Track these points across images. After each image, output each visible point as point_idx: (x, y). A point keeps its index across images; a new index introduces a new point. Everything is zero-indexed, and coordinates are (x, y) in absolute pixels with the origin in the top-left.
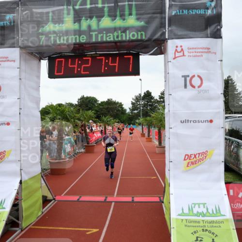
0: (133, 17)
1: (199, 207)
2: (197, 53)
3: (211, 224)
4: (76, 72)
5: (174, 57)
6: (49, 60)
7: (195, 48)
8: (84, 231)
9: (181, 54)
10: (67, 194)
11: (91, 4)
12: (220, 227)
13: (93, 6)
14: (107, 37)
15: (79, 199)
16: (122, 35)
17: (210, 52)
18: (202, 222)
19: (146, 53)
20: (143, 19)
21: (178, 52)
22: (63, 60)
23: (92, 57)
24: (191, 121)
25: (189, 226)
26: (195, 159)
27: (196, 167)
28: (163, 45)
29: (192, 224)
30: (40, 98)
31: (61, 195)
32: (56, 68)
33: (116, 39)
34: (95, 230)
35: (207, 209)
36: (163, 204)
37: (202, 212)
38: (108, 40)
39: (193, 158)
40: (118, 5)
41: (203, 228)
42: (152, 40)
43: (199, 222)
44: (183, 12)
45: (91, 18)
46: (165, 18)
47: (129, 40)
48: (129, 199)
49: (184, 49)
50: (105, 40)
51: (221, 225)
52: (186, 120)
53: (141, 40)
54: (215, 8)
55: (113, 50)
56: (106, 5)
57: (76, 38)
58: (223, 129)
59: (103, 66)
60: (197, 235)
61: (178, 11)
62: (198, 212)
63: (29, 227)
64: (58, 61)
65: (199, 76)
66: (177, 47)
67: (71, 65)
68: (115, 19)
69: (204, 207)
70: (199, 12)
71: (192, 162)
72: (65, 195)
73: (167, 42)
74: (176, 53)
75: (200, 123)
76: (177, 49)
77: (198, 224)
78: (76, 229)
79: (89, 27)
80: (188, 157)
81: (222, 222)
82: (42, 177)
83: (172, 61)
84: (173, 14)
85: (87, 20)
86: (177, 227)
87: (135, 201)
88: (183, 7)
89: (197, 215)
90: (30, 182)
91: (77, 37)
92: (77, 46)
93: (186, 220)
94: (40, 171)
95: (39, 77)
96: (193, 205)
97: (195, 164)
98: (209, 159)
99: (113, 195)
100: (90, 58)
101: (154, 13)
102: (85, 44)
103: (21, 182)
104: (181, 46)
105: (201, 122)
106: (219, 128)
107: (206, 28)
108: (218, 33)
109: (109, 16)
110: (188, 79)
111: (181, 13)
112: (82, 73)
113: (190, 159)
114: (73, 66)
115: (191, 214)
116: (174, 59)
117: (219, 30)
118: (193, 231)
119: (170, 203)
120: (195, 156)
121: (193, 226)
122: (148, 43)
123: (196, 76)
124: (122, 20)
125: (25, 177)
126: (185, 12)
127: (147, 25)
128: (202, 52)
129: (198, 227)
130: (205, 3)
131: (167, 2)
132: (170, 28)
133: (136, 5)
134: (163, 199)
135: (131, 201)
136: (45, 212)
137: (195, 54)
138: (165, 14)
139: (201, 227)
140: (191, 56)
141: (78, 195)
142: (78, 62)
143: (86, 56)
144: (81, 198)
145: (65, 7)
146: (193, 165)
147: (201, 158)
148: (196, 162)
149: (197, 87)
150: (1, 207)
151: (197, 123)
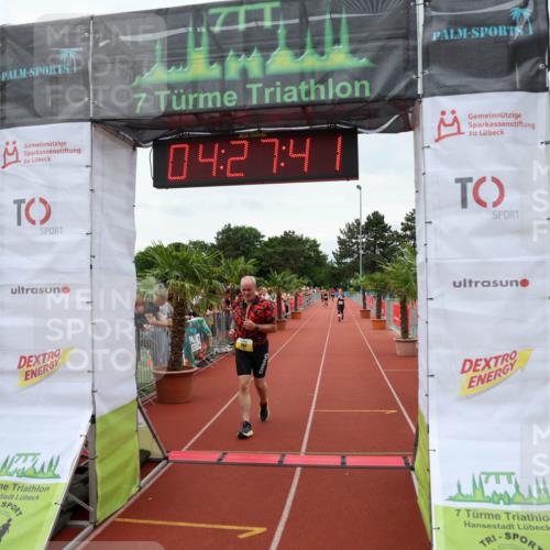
0: (344, 47)
1: (498, 482)
2: (490, 127)
3: (528, 522)
4: (214, 174)
5: (436, 136)
6: (154, 147)
7: (487, 116)
8: (233, 530)
9: (454, 129)
10: (195, 447)
11: (248, 20)
12: (547, 528)
13: (253, 24)
14: (283, 93)
15: (220, 460)
16: (317, 90)
17: (520, 123)
18: (504, 517)
19: (371, 128)
20: (366, 51)
21: (446, 125)
22: (187, 146)
23: (252, 139)
24: (476, 283)
25: (474, 526)
26: (487, 370)
27: (488, 389)
28: (411, 109)
29: (482, 521)
30: (134, 232)
31: (179, 448)
32: (171, 165)
33: (305, 99)
34: (258, 530)
35: (517, 487)
36: (412, 472)
37: (506, 493)
38: (287, 100)
40: (308, 22)
41: (506, 531)
42: (387, 99)
43: (497, 516)
44: (456, 33)
45: (248, 51)
46: (416, 48)
47: (333, 100)
48: (334, 460)
49: (459, 118)
50: (278, 100)
53: (361, 100)
54: (531, 21)
55: (298, 122)
56: (282, 23)
57: (214, 98)
59: (275, 160)
60: (493, 545)
61: (445, 31)
62: (495, 493)
63: (111, 519)
64: (175, 149)
65: (495, 180)
66: (443, 113)
67: (203, 157)
68: (302, 54)
69: (510, 482)
70: (493, 32)
71: (480, 377)
72: (193, 447)
73: (420, 102)
74: (442, 127)
75: (500, 287)
76: (444, 117)
77: (495, 522)
78: (216, 526)
79: (244, 72)
80: (470, 365)
82: (139, 408)
83: (437, 145)
84: (434, 38)
85: (239, 56)
86: (445, 527)
87: (348, 464)
88: (456, 23)
89: (492, 500)
90: (114, 420)
91: (218, 94)
92: (217, 115)
93: (468, 511)
94: (136, 395)
95: (132, 185)
96: (483, 477)
97: (488, 381)
98: (519, 371)
99: (300, 450)
100: (246, 143)
101: (390, 38)
102: (235, 110)
103: (93, 420)
104: (453, 112)
105: (502, 284)
106: (544, 299)
107: (511, 69)
108: (540, 79)
109: (289, 46)
110: (470, 186)
111: (452, 37)
112: (229, 175)
113: (475, 370)
114: (209, 160)
115: (479, 497)
116: (437, 141)
117: (542, 73)
118: (483, 538)
119: (428, 470)
120: (488, 364)
121: (484, 526)
122: (375, 106)
123: (489, 179)
124: (316, 56)
125: (103, 409)
126: (463, 33)
127: (373, 65)
128: (504, 124)
129: (494, 527)
130: (508, 12)
131: (420, 11)
132: (427, 72)
133: (349, 21)
134: (414, 460)
135: (339, 464)
136: (147, 487)
137: (486, 129)
138: (416, 39)
139: (504, 527)
140: (475, 134)
141: (219, 449)
142: (219, 151)
143: (237, 137)
144: (227, 457)
145: (190, 29)
146: (483, 383)
147: (502, 367)
148: (489, 376)
149: (490, 205)
150: (50, 474)
151: (491, 288)
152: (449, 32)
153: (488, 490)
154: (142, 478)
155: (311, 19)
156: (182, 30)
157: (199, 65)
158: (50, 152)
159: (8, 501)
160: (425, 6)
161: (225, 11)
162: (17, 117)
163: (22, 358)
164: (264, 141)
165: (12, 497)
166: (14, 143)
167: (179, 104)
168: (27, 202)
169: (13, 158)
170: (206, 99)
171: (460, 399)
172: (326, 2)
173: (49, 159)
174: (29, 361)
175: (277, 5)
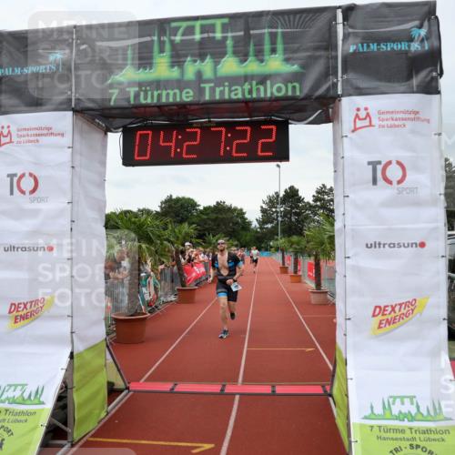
0: (279, 56)
1: (403, 403)
2: (395, 121)
3: (427, 436)
4: (172, 155)
5: (353, 128)
6: (123, 132)
7: (392, 112)
8: (188, 447)
9: (366, 122)
10: (151, 379)
11: (202, 32)
12: (443, 440)
15: (173, 389)
17: (418, 118)
18: (408, 431)
19: (300, 120)
20: (294, 60)
21: (360, 119)
22: (150, 132)
23: (204, 128)
24: (384, 245)
25: (384, 439)
26: (393, 315)
27: (394, 329)
28: (331, 106)
29: (391, 435)
30: (105, 202)
32: (137, 148)
33: (248, 96)
34: (207, 446)
35: (418, 407)
36: (330, 399)
37: (409, 412)
38: (234, 97)
39: (390, 314)
40: (249, 34)
41: (411, 442)
42: (313, 97)
43: (403, 431)
44: (368, 46)
45: (202, 57)
46: (336, 57)
47: (271, 98)
48: (266, 389)
49: (371, 114)
50: (227, 97)
51: (444, 436)
52: (375, 243)
53: (293, 98)
54: (427, 39)
55: (241, 115)
56: (230, 35)
57: (175, 94)
58: (444, 259)
59: (223, 145)
61: (360, 45)
62: (400, 412)
63: (85, 439)
64: (141, 134)
65: (399, 163)
66: (358, 110)
67: (163, 142)
68: (246, 60)
69: (412, 404)
70: (397, 47)
71: (387, 320)
72: (150, 379)
73: (340, 101)
74: (357, 121)
75: (403, 248)
76: (359, 113)
77: (401, 435)
78: (173, 444)
79: (199, 74)
80: (379, 310)
81: (447, 431)
82: (108, 346)
83: (350, 135)
84: (351, 50)
85: (195, 61)
86: (362, 440)
87: (277, 392)
88: (369, 39)
89: (398, 418)
90: (88, 356)
91: (177, 91)
93: (380, 427)
94: (105, 337)
96: (391, 400)
97: (394, 323)
98: (418, 316)
99: (237, 381)
100: (199, 130)
101: (317, 48)
102: (190, 104)
103: (72, 356)
104: (366, 109)
105: (404, 246)
106: (438, 257)
107: (409, 77)
108: (434, 84)
109: (235, 53)
110: (379, 168)
111: (365, 50)
112: (184, 156)
113: (383, 315)
114: (168, 144)
115: (388, 415)
116: (353, 131)
117: (435, 80)
118: (392, 448)
119: (347, 396)
120: (393, 309)
121: (393, 439)
122: (304, 103)
123: (394, 162)
124: (257, 63)
125: (79, 347)
126: (374, 47)
128: (405, 119)
129: (401, 439)
130: (409, 31)
131: (340, 29)
132: (345, 77)
133: (284, 34)
134: (331, 388)
135: (270, 392)
136: (114, 411)
137: (392, 122)
138: (337, 50)
139: (408, 440)
140: (383, 126)
141: (171, 381)
142: (177, 137)
143: (191, 126)
144: (177, 387)
145: (155, 38)
146: (389, 324)
147: (405, 312)
148: (395, 319)
149: (395, 183)
150: (36, 401)
151: (396, 249)
152: (363, 46)
154: (109, 404)
155: (252, 32)
156: (148, 39)
157: (163, 68)
158: (39, 135)
159: (1, 424)
160: (344, 25)
161: (184, 24)
162: (12, 106)
163: (12, 304)
164: (213, 129)
165: (4, 420)
166: (9, 127)
167: (146, 98)
168: (19, 175)
169: (8, 139)
170: (168, 94)
171: (371, 337)
172: (265, 20)
173: (38, 141)
174: (19, 307)
175: (226, 20)
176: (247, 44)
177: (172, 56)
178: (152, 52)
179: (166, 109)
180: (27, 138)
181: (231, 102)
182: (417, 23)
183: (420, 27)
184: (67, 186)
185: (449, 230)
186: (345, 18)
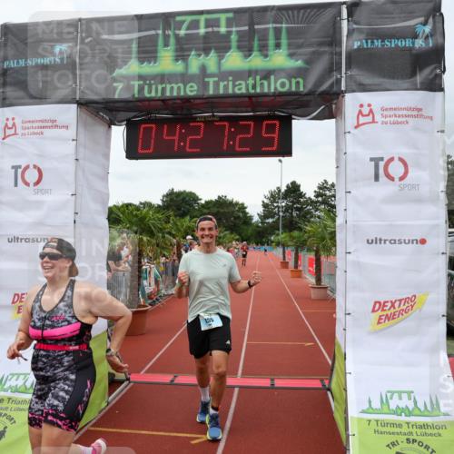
0: (283, 51)
1: (400, 398)
2: (398, 117)
3: (424, 430)
4: (176, 148)
5: (356, 124)
6: (127, 125)
7: (395, 109)
8: (187, 437)
9: (369, 119)
10: (152, 370)
11: (207, 27)
12: (440, 435)
14: (234, 86)
15: (172, 381)
16: (262, 84)
17: (421, 115)
18: (405, 426)
19: (303, 116)
20: (300, 55)
21: (363, 116)
22: (154, 126)
23: (206, 122)
24: (385, 241)
25: (381, 433)
26: (392, 310)
27: (393, 325)
28: (335, 102)
29: (388, 429)
30: (108, 195)
31: (139, 372)
32: (140, 141)
33: (252, 91)
35: (415, 403)
36: (329, 393)
37: (407, 407)
38: (237, 92)
39: (389, 309)
40: (254, 29)
41: (407, 437)
42: (317, 93)
43: (400, 426)
45: (206, 51)
46: (340, 54)
47: (275, 93)
48: (265, 382)
49: (374, 110)
50: (230, 91)
51: (441, 431)
52: (376, 239)
53: (297, 94)
54: (432, 36)
55: (244, 109)
56: (234, 29)
57: (179, 88)
58: (444, 256)
59: (226, 139)
60: (397, 449)
61: (364, 41)
62: (398, 407)
63: (86, 428)
64: (144, 128)
65: (401, 160)
66: (361, 106)
67: (167, 135)
68: (250, 55)
69: (410, 399)
70: (402, 43)
71: (387, 315)
73: (343, 97)
74: (360, 116)
75: (403, 244)
77: (398, 430)
78: (172, 434)
79: (203, 69)
80: (379, 306)
81: (443, 427)
83: (353, 131)
84: (355, 47)
85: (199, 55)
86: (359, 434)
87: (276, 385)
88: (373, 35)
89: (396, 412)
91: (181, 85)
92: (179, 101)
93: (377, 421)
94: (106, 328)
95: (107, 156)
96: (389, 395)
97: (393, 318)
98: (418, 311)
99: (237, 374)
100: (202, 125)
101: (321, 44)
102: (194, 98)
105: (405, 242)
106: (438, 254)
107: (413, 74)
108: (437, 81)
109: (240, 48)
110: (382, 164)
111: (369, 46)
112: (188, 150)
113: (383, 310)
114: (172, 138)
115: (386, 410)
116: (356, 127)
117: (439, 77)
118: (389, 443)
119: (345, 390)
120: (393, 306)
121: (390, 433)
122: (308, 98)
123: (396, 159)
124: (262, 57)
126: (378, 43)
127: (307, 66)
128: (408, 116)
129: (398, 434)
130: (413, 27)
131: (345, 24)
132: (349, 73)
134: (330, 382)
135: (269, 385)
136: (114, 402)
137: (395, 119)
138: (341, 47)
139: (405, 434)
140: (386, 123)
141: (171, 373)
142: (181, 131)
143: (194, 120)
144: (177, 379)
145: (160, 32)
146: (389, 320)
147: (404, 308)
148: (394, 315)
149: (397, 179)
151: (397, 245)
152: (367, 42)
153: (393, 405)
154: (110, 395)
155: (256, 27)
156: (153, 32)
158: (44, 127)
159: (4, 412)
160: (348, 21)
161: (189, 19)
162: (16, 98)
163: (15, 295)
164: (217, 124)
165: (7, 408)
166: (13, 119)
167: (150, 92)
168: (23, 167)
169: (12, 131)
170: (172, 88)
171: (370, 333)
172: (270, 15)
173: (42, 133)
174: (22, 298)
175: (231, 15)
176: (251, 39)
177: (176, 50)
178: (156, 45)
179: (170, 102)
180: (31, 130)
181: (235, 96)
182: (422, 19)
183: (425, 23)
184: (71, 178)
185: (450, 227)
186: (350, 14)
